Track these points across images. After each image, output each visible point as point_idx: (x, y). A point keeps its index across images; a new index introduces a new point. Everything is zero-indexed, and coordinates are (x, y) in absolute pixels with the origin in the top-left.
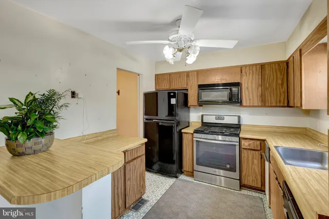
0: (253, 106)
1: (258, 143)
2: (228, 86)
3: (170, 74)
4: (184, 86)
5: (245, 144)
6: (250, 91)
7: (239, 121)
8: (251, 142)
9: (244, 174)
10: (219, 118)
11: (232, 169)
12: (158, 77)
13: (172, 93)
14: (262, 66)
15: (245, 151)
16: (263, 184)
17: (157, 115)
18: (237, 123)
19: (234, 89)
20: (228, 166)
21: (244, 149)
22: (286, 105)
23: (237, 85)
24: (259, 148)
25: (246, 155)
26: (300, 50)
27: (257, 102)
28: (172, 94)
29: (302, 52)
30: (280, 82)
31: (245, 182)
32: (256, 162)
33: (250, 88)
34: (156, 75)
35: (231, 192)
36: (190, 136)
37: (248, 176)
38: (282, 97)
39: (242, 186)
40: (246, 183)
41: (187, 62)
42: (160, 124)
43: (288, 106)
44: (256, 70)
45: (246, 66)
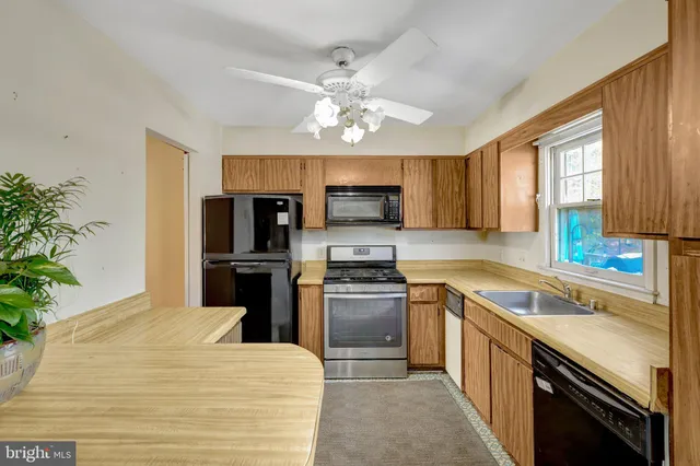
0: (419, 229)
1: (435, 289)
2: (382, 192)
3: (262, 159)
4: (295, 187)
5: (415, 293)
6: (416, 202)
7: (394, 256)
8: (424, 290)
9: (412, 346)
10: (359, 251)
11: (395, 343)
12: (228, 162)
13: (280, 200)
14: (434, 161)
15: (415, 307)
16: (442, 356)
17: (231, 251)
18: (391, 258)
19: (392, 198)
20: (389, 338)
21: (413, 303)
22: (464, 226)
23: (397, 190)
24: (436, 299)
25: (416, 314)
26: (499, 143)
27: (426, 220)
28: (280, 203)
29: (502, 147)
30: (457, 189)
31: (416, 360)
32: (431, 321)
33: (416, 199)
34: (225, 158)
35: (397, 384)
36: (316, 292)
37: (420, 348)
38: (460, 213)
39: (412, 368)
40: (416, 362)
41: (343, 137)
42: (239, 270)
43: (468, 228)
44: (425, 167)
45: (410, 158)
